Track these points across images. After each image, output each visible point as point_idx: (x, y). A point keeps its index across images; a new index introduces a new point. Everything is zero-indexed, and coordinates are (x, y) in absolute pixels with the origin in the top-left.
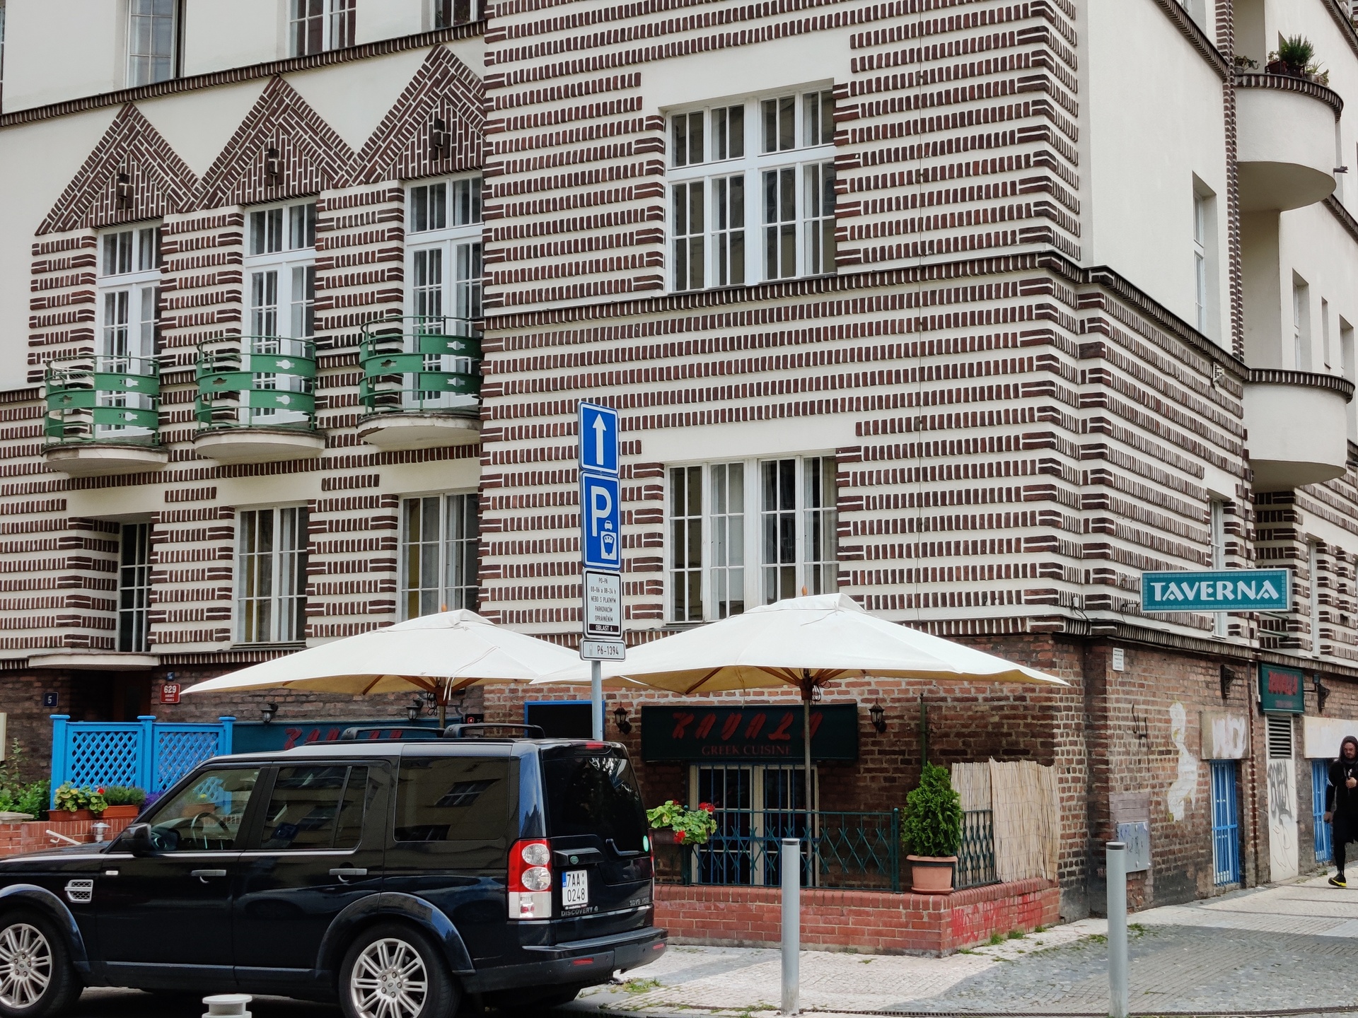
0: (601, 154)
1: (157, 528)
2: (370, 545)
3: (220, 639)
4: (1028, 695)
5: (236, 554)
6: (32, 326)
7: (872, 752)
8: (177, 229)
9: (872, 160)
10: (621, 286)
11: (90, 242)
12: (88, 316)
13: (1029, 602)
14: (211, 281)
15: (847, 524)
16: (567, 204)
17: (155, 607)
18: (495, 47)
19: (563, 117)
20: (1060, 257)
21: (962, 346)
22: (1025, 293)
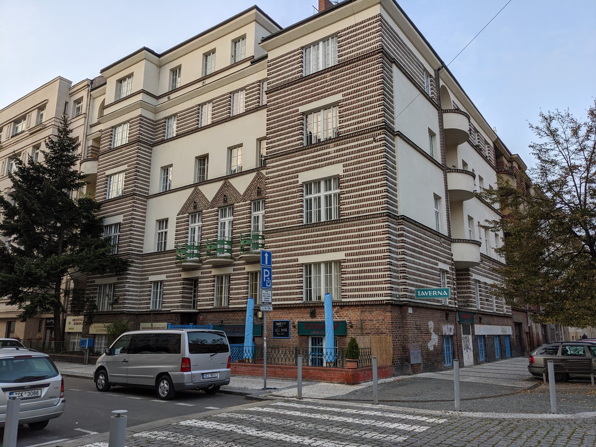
0: (290, 193)
1: (199, 280)
2: (243, 284)
3: (211, 306)
4: (385, 319)
5: (216, 286)
6: (176, 236)
7: (349, 333)
8: (205, 213)
9: (348, 192)
10: (293, 223)
11: (188, 217)
12: (187, 233)
13: (385, 296)
14: (212, 224)
15: (343, 277)
16: (283, 205)
17: (198, 298)
18: (268, 171)
19: (282, 185)
20: (391, 213)
21: (368, 235)
22: (382, 222)
